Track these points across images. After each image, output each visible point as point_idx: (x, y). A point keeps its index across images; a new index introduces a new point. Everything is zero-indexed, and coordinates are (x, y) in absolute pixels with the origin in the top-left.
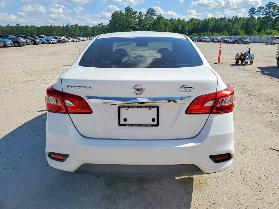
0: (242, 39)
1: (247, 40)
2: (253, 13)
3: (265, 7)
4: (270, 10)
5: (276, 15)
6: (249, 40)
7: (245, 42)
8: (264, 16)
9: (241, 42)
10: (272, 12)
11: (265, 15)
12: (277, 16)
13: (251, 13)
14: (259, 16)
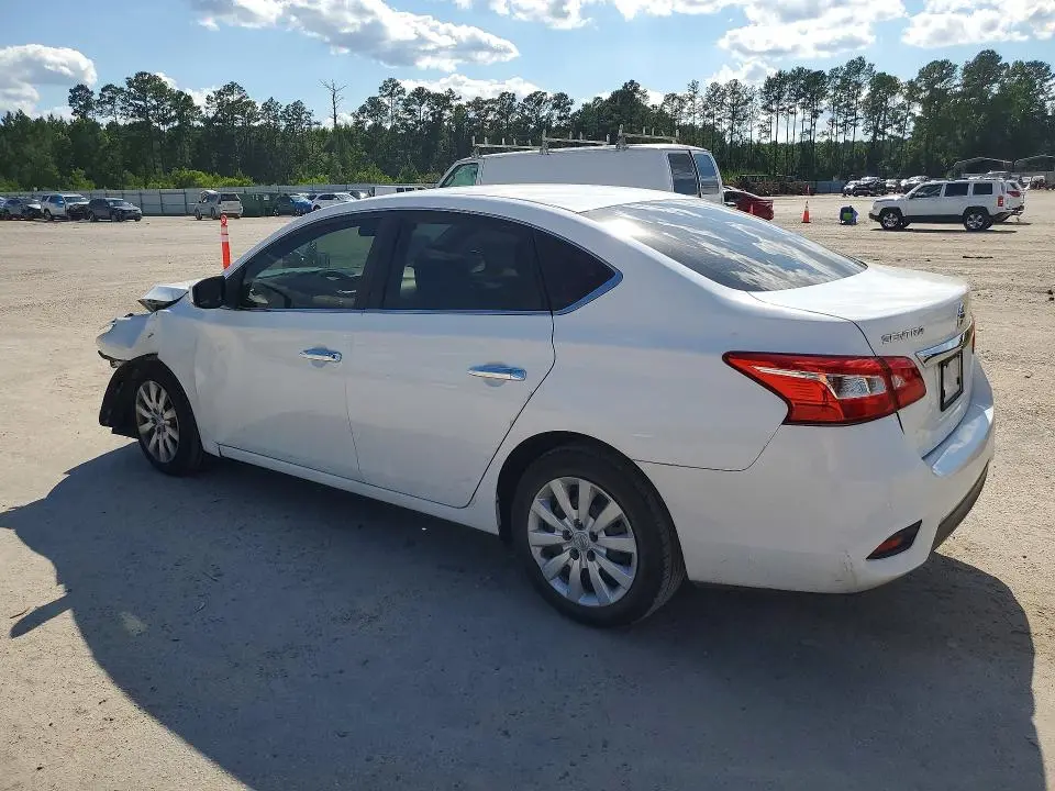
0: (107, 203)
1: (128, 206)
2: (88, 106)
3: (126, 88)
4: (145, 101)
5: (173, 119)
6: (132, 208)
7: (123, 211)
8: (131, 120)
9: (107, 214)
10: (154, 108)
11: (133, 116)
12: (176, 124)
13: (80, 106)
14: (111, 118)
